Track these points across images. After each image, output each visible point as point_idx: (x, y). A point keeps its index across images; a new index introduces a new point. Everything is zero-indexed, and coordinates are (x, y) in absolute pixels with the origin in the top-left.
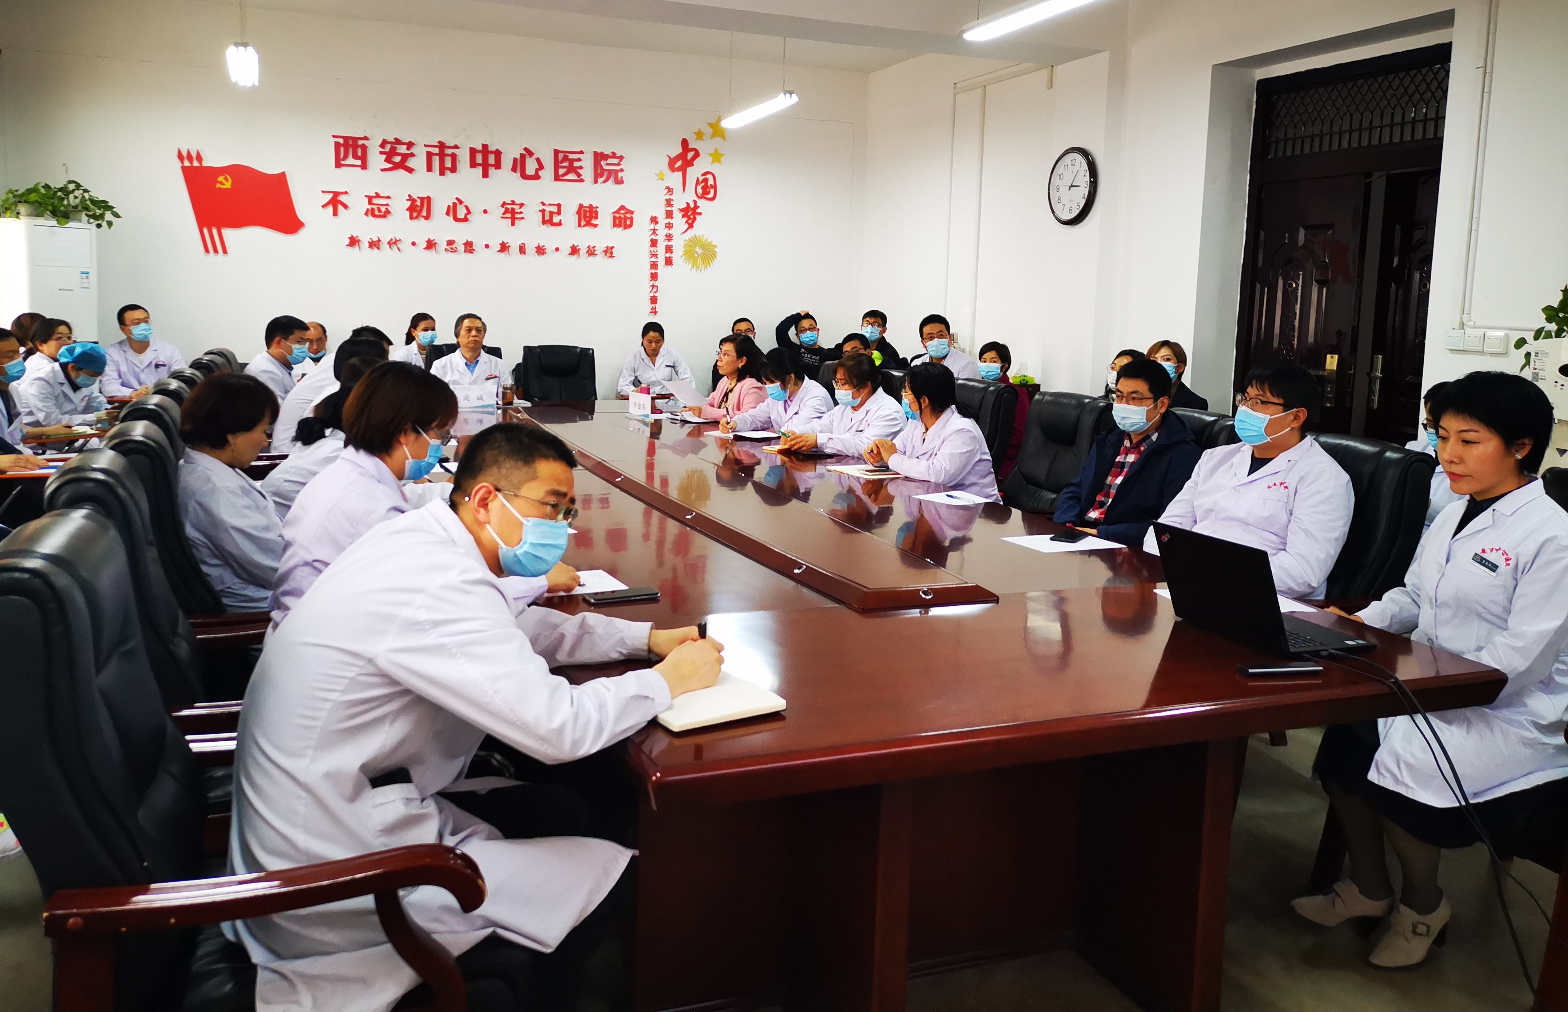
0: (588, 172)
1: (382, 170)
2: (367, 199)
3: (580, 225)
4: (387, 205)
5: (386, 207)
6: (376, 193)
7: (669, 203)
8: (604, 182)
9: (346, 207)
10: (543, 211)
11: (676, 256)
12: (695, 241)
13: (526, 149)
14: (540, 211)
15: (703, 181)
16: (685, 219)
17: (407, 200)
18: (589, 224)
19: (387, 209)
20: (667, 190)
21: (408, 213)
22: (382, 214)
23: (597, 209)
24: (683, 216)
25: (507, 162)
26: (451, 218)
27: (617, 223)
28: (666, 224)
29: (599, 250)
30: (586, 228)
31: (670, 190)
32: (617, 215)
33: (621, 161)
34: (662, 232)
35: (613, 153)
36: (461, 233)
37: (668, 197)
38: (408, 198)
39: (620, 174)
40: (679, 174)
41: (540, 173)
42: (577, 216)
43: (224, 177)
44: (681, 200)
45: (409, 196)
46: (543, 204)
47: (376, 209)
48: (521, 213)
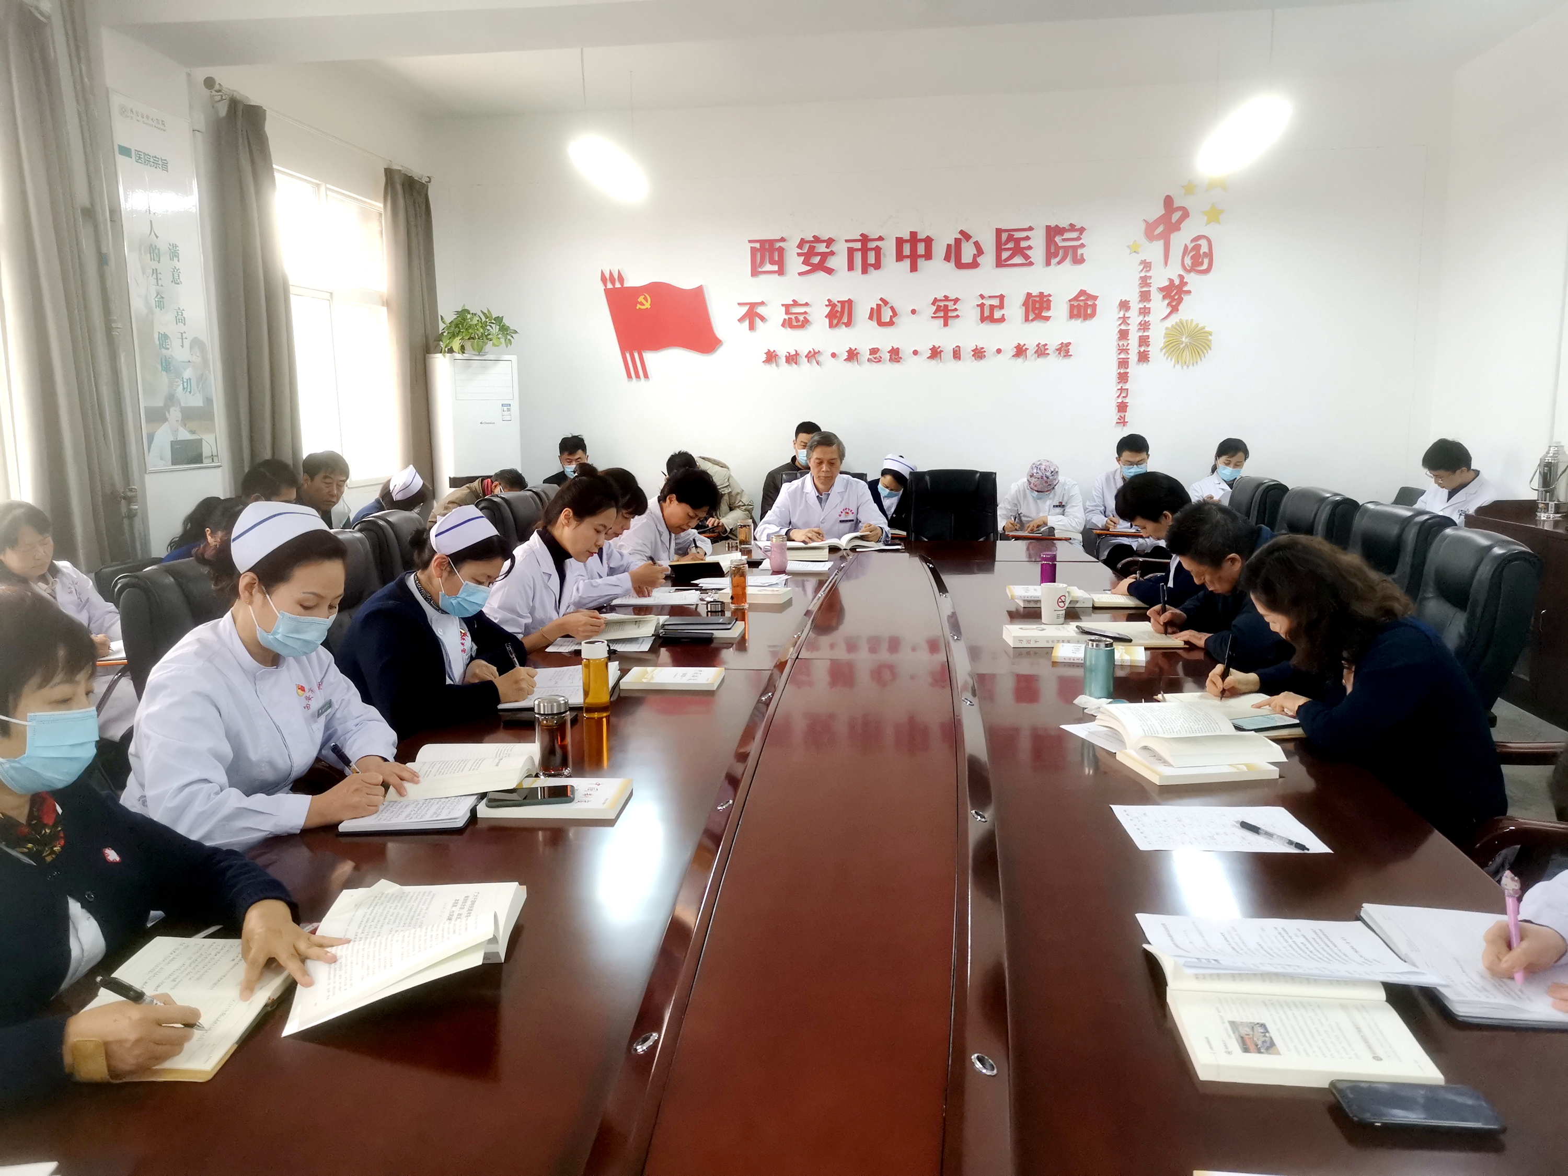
0: (1038, 253)
1: (800, 274)
2: (784, 309)
3: (1027, 320)
4: (805, 313)
5: (804, 315)
6: (794, 301)
7: (1145, 281)
8: (1059, 263)
9: (763, 319)
10: (982, 306)
11: (1155, 349)
12: (1180, 328)
13: (962, 232)
14: (978, 305)
15: (1193, 248)
16: (1167, 302)
17: (826, 306)
18: (1039, 317)
19: (805, 318)
20: (1142, 267)
21: (827, 320)
22: (800, 323)
23: (1050, 298)
24: (1164, 297)
25: (939, 250)
26: (875, 323)
27: (1075, 312)
28: (1140, 308)
29: (1051, 349)
30: (1035, 322)
31: (1147, 265)
32: (1076, 304)
33: (1081, 234)
34: (1135, 318)
35: (1071, 225)
36: (885, 339)
37: (1143, 274)
38: (827, 303)
39: (1080, 251)
40: (1160, 244)
41: (979, 260)
42: (1024, 308)
43: (643, 297)
44: (1161, 277)
45: (829, 300)
46: (982, 297)
47: (793, 318)
48: (956, 310)
